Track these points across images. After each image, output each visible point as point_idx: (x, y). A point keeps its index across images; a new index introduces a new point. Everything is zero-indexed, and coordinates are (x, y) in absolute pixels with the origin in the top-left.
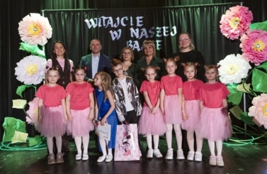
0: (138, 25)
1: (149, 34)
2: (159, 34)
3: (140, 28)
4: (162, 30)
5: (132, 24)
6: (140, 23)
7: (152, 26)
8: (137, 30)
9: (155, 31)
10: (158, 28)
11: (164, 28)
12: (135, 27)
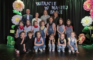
0: (55, 5)
1: (58, 8)
3: (55, 6)
4: (63, 7)
5: (52, 5)
9: (60, 7)
10: (61, 6)
11: (64, 6)
12: (53, 6)
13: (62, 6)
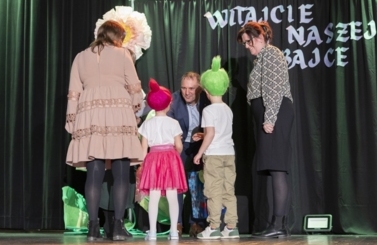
0: (303, 20)
1: (323, 37)
2: (344, 36)
3: (306, 26)
4: (349, 28)
5: (290, 20)
6: (307, 17)
7: (330, 21)
8: (301, 29)
9: (334, 30)
10: (340, 25)
11: (353, 24)
12: (297, 25)
13: (344, 22)
